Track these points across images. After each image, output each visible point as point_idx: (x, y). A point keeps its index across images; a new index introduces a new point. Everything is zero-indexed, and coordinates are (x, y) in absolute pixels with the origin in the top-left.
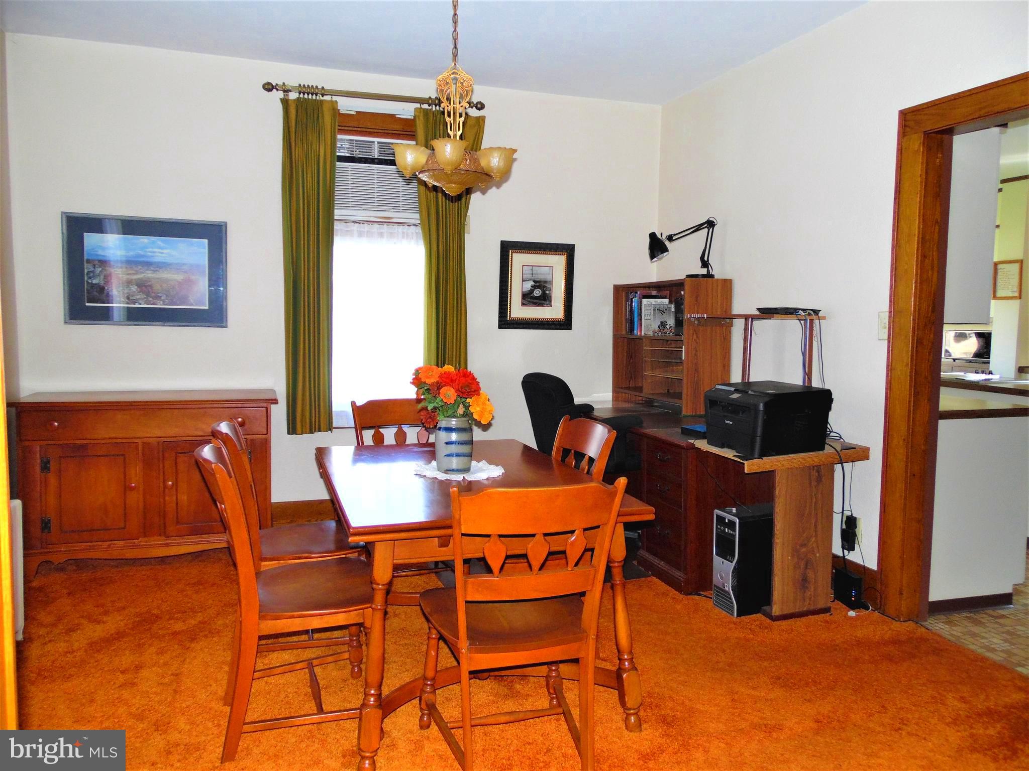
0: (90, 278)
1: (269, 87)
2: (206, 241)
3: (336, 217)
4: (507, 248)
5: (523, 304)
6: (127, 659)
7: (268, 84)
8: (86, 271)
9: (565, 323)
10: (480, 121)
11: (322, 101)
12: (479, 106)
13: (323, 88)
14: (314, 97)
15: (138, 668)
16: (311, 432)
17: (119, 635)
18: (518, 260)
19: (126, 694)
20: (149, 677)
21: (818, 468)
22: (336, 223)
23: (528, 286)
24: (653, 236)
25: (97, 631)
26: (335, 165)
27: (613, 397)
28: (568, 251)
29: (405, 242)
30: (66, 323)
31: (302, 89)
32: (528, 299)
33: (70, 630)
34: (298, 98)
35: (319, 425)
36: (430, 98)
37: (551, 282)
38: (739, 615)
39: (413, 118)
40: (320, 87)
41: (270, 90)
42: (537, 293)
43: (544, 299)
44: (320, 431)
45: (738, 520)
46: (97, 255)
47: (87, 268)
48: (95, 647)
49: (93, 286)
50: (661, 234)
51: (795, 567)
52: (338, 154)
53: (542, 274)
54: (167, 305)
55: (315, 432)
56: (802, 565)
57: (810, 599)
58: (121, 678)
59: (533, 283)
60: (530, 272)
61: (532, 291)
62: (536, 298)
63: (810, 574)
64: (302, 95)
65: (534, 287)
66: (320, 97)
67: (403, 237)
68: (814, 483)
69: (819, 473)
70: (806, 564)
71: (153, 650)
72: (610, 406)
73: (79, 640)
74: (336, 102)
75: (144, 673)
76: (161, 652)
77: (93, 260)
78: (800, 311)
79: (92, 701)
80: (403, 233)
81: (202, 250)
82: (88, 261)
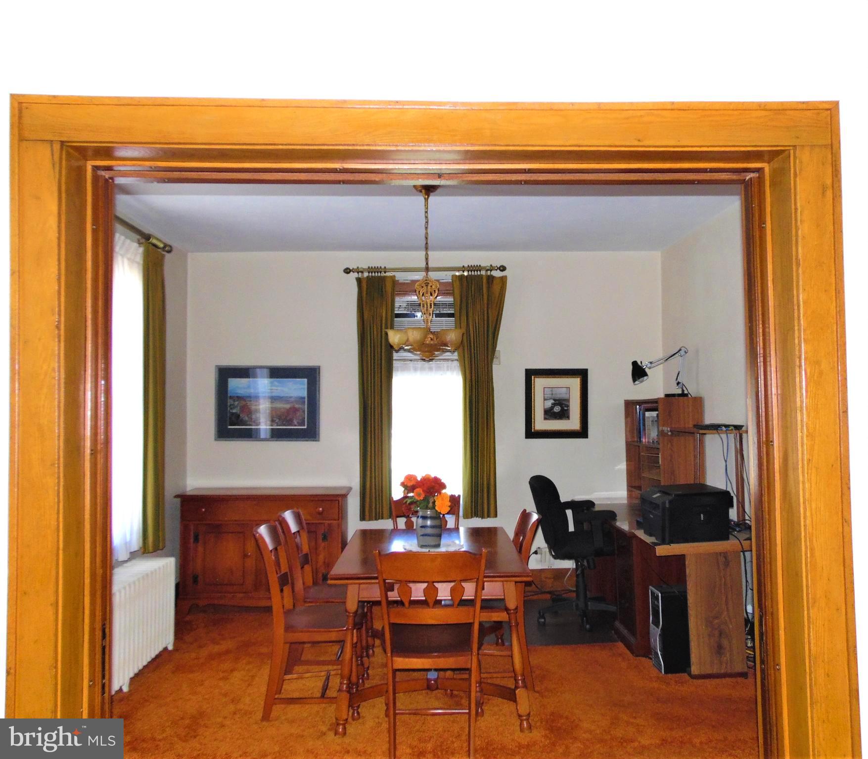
0: (231, 409)
1: (347, 271)
2: (306, 380)
3: (394, 358)
4: (531, 374)
5: (545, 419)
6: (226, 666)
7: (347, 269)
8: (229, 404)
9: (583, 433)
10: (503, 280)
11: (385, 277)
12: (501, 268)
13: (385, 267)
14: (379, 274)
15: (232, 671)
16: (376, 519)
17: (228, 652)
18: (539, 383)
19: (221, 684)
20: (237, 676)
21: (725, 555)
22: (394, 362)
23: (549, 404)
24: (635, 364)
25: (216, 649)
26: (393, 320)
27: (628, 494)
28: (583, 374)
29: (449, 374)
30: (215, 440)
31: (370, 270)
32: (549, 414)
33: (200, 647)
34: (368, 277)
35: (382, 514)
36: (464, 266)
37: (568, 400)
38: (666, 672)
39: (451, 281)
40: (383, 267)
41: (348, 273)
42: (557, 409)
43: (564, 414)
44: (382, 518)
45: (660, 595)
46: (237, 393)
47: (230, 402)
48: (211, 657)
49: (233, 414)
50: (641, 362)
51: (709, 635)
52: (396, 312)
53: (561, 394)
54: (280, 426)
55: (379, 519)
56: (717, 633)
57: (727, 664)
58: (221, 675)
59: (552, 401)
60: (550, 393)
61: (552, 408)
62: (555, 413)
63: (725, 642)
64: (370, 274)
65: (554, 405)
66: (383, 274)
67: (448, 370)
68: (722, 567)
69: (726, 559)
70: (720, 635)
71: (244, 661)
72: (626, 502)
73: (204, 653)
74: (394, 276)
75: (236, 674)
76: (249, 663)
77: (234, 397)
78: (723, 427)
79: (202, 685)
80: (448, 366)
81: (302, 386)
82: (231, 397)
